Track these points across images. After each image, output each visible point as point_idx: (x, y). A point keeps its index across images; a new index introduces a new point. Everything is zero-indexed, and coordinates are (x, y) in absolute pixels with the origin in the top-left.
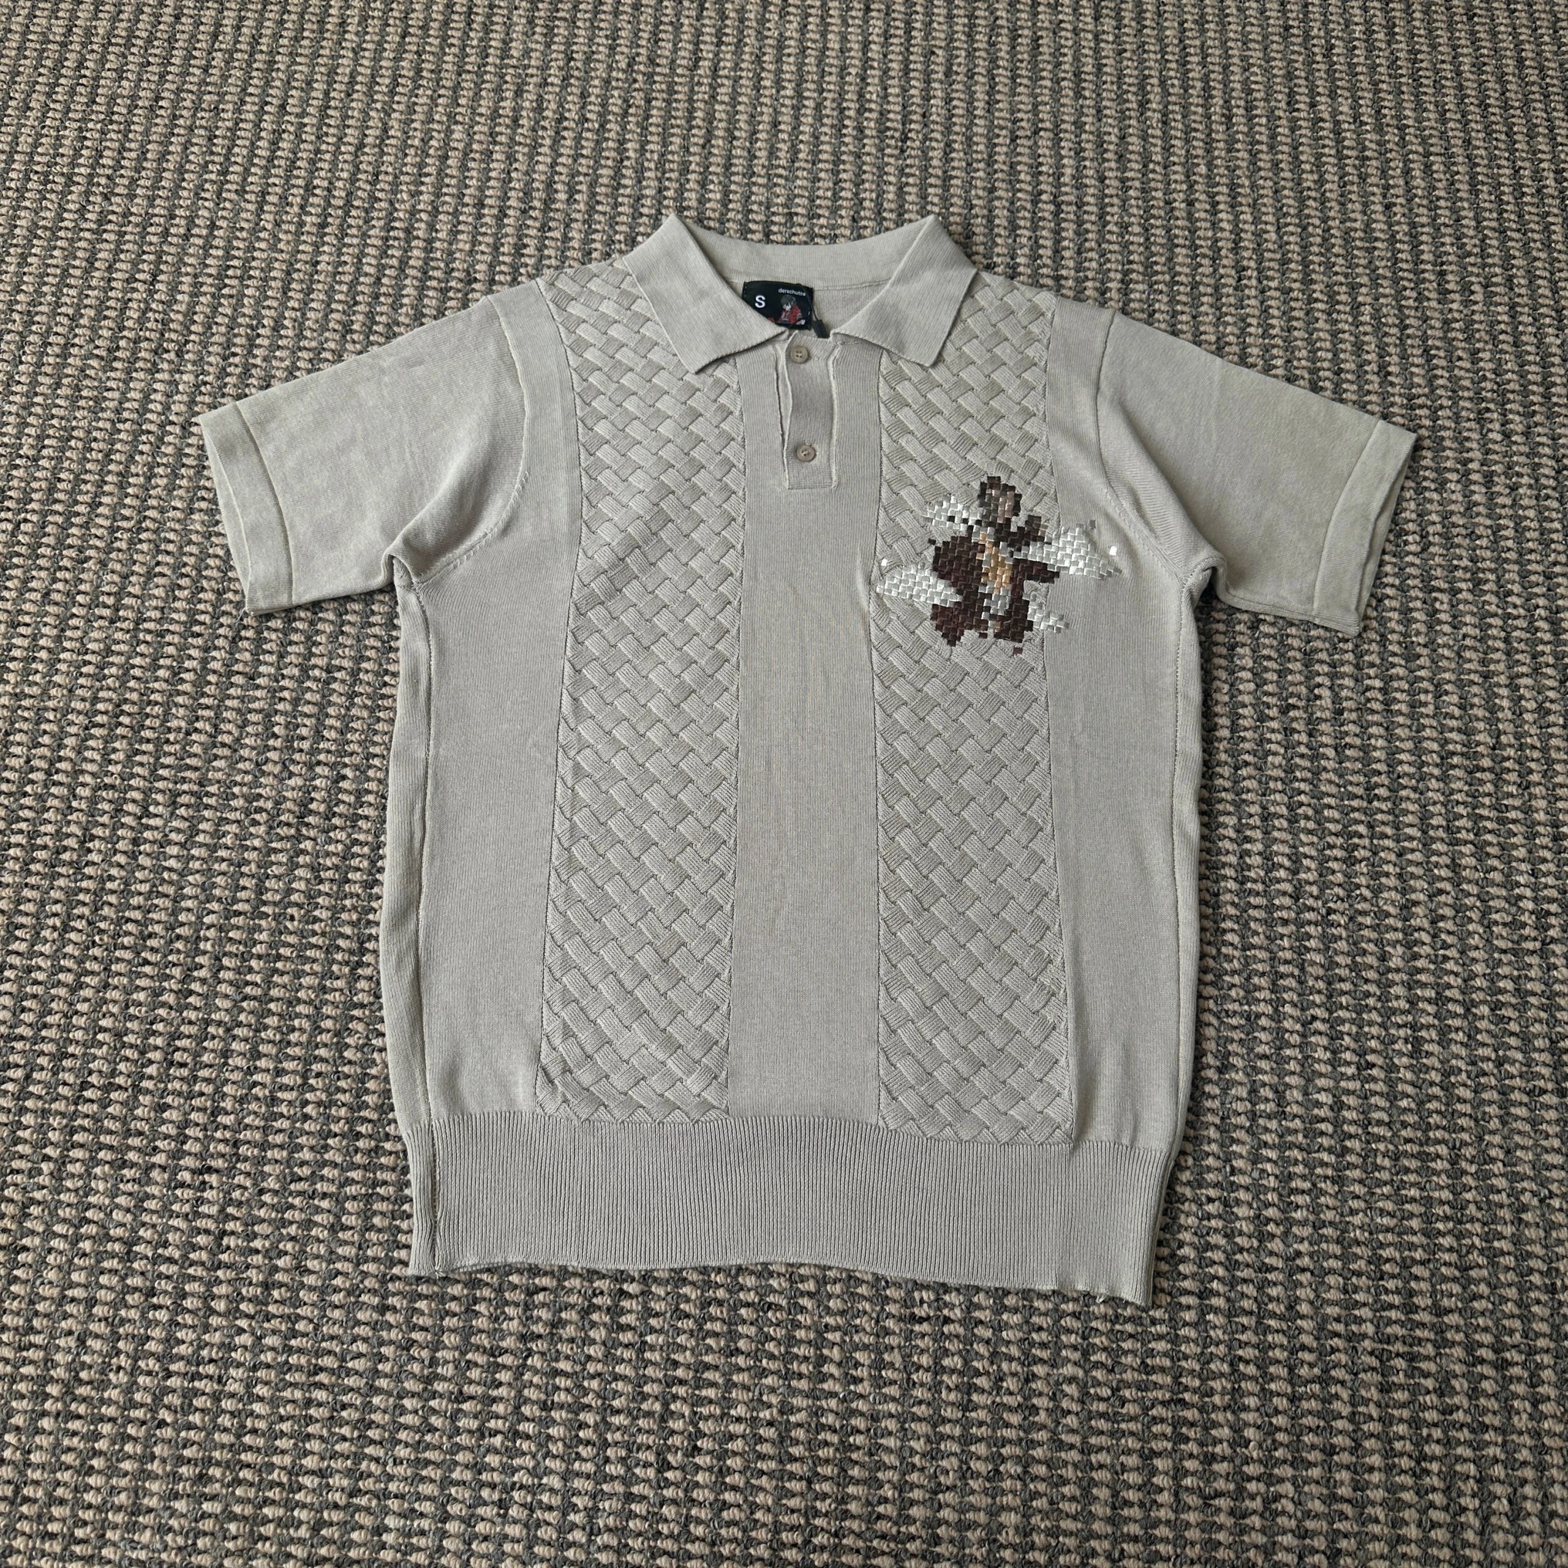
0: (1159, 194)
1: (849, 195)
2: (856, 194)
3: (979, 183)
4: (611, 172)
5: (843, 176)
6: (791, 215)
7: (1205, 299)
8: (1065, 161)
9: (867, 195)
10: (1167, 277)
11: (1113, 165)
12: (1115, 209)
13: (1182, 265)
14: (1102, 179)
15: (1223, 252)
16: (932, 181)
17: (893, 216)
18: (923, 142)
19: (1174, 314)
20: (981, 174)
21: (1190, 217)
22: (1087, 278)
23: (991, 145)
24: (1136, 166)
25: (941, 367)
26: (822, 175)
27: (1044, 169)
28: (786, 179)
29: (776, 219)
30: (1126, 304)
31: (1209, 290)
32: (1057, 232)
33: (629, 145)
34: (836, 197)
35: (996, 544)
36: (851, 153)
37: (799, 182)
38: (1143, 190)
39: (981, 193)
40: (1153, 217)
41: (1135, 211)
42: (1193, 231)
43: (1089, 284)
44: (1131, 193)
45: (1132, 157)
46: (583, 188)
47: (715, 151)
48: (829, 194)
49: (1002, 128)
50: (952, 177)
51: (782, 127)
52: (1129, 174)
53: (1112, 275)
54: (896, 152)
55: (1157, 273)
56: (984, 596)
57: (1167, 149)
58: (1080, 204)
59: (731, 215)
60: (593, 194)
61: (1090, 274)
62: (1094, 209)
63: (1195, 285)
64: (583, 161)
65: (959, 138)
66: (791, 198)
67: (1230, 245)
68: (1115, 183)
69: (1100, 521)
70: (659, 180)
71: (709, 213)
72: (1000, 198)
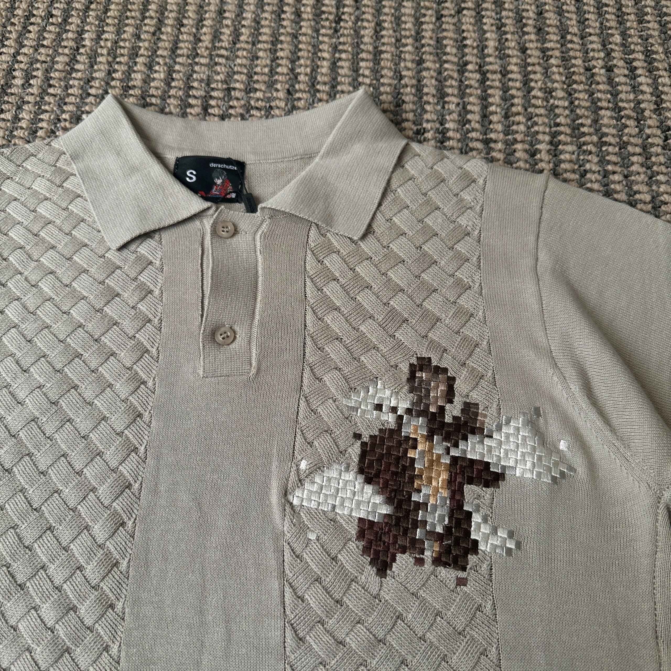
0: (579, 62)
1: (285, 70)
2: (292, 70)
3: (407, 56)
4: (66, 59)
5: (280, 54)
6: (229, 90)
7: (635, 159)
8: (488, 35)
9: (302, 70)
10: (595, 138)
11: (533, 37)
12: (538, 76)
13: (608, 126)
14: (523, 50)
15: (647, 113)
16: (364, 55)
17: (327, 88)
18: (355, 23)
19: (606, 174)
20: (409, 48)
21: (610, 81)
22: (515, 141)
23: (418, 23)
24: (554, 38)
25: (370, 238)
26: (261, 54)
27: (468, 42)
28: (227, 58)
29: (214, 94)
30: (556, 165)
31: (638, 150)
32: (484, 98)
33: (86, 36)
34: (272, 72)
35: (429, 438)
36: (288, 34)
37: (239, 61)
38: (564, 59)
39: (409, 65)
40: (575, 82)
41: (557, 77)
42: (615, 94)
43: (519, 146)
44: (553, 61)
45: (550, 29)
46: (39, 73)
47: (164, 37)
48: (266, 70)
49: (428, 9)
50: (382, 52)
51: (227, 15)
52: (548, 45)
53: (540, 137)
54: (330, 32)
55: (584, 134)
56: (418, 506)
57: (582, 22)
58: (504, 73)
59: (172, 92)
60: (48, 79)
61: (519, 137)
62: (518, 77)
63: (623, 145)
64: (42, 50)
65: (389, 18)
66: (230, 76)
67: (653, 107)
68: (537, 53)
69: (547, 408)
70: (109, 63)
71: (153, 91)
72: (428, 69)
